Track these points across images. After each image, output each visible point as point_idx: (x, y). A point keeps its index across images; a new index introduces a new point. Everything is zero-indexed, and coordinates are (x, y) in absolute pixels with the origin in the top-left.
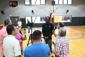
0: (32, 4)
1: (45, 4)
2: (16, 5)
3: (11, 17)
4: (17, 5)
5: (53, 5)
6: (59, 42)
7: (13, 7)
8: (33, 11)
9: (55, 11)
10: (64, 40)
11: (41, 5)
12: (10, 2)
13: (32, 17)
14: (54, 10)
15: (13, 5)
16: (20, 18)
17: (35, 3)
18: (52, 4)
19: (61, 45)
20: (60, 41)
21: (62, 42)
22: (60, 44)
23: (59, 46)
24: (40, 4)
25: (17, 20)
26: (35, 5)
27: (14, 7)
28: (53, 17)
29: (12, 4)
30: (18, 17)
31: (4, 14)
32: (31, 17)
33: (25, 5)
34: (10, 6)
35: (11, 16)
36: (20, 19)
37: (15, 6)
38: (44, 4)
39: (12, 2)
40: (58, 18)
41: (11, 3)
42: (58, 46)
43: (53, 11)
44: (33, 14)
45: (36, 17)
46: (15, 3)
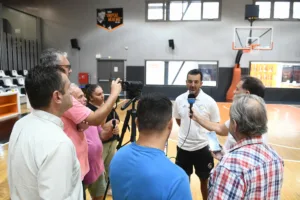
0: (171, 18)
1: (219, 19)
2: (118, 21)
3: (99, 60)
4: (121, 23)
5: (252, 21)
6: (228, 166)
7: (107, 27)
8: (171, 43)
9: (258, 42)
10: (257, 159)
11: (202, 20)
12: (99, 11)
13: (167, 63)
14: (253, 38)
15: (109, 20)
16: (126, 64)
17: (183, 14)
18: (246, 18)
19: (236, 184)
20: (234, 161)
21: (246, 170)
22: (232, 177)
23: (229, 187)
24: (199, 18)
25: (116, 69)
26: (182, 20)
27: (113, 27)
28: (247, 66)
29: (106, 18)
30: (122, 61)
31: (79, 49)
32: (163, 63)
33: (147, 20)
34: (99, 23)
35: (98, 56)
36: (128, 68)
37: (114, 25)
38: (217, 17)
39: (106, 10)
40: (266, 69)
41: (102, 15)
42: (222, 189)
43: (250, 42)
44: (173, 53)
45: (181, 63)
46: (116, 15)
